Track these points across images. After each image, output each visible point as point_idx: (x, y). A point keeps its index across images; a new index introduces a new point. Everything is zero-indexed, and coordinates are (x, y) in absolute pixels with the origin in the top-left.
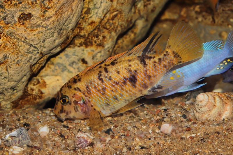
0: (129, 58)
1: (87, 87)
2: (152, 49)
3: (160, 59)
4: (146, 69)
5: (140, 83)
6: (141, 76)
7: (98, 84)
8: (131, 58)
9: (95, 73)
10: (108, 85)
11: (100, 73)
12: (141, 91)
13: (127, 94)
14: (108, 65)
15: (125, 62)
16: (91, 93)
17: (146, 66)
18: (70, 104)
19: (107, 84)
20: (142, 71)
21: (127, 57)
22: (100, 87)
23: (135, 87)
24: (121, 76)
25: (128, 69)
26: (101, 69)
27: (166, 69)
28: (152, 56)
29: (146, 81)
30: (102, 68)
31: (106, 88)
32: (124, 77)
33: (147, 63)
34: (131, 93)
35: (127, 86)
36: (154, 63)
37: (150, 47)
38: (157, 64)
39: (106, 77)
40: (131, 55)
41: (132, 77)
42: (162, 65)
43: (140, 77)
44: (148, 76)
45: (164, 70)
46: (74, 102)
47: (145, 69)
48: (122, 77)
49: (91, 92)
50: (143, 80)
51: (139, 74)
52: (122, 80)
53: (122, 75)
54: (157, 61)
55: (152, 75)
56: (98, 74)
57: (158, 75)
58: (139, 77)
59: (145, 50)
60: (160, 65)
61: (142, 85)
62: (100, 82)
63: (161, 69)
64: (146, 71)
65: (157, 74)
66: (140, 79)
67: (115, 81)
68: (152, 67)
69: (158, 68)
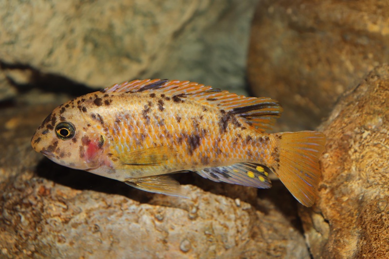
0: (205, 105)
1: (118, 121)
2: (249, 117)
3: (249, 138)
4: (221, 137)
5: (201, 152)
6: (208, 143)
7: (138, 124)
8: (209, 106)
9: (140, 102)
10: (153, 133)
11: (148, 107)
12: (196, 164)
13: (174, 160)
14: (168, 99)
15: (197, 107)
16: (118, 133)
17: (223, 133)
18: (75, 140)
19: (153, 129)
20: (214, 136)
21: (205, 101)
22: (139, 129)
23: (191, 154)
24: (181, 127)
25: (197, 121)
26: (153, 98)
27: (247, 158)
28: (243, 124)
29: (211, 155)
30: (155, 98)
31: (147, 136)
32: (183, 129)
33: (227, 129)
34: (180, 160)
35: (180, 147)
36: (238, 137)
37: (250, 113)
38: (240, 141)
39: (157, 118)
40: (213, 102)
41: (194, 137)
42: (246, 148)
43: (206, 144)
44: (217, 149)
45: (244, 157)
46: (83, 138)
47: (219, 136)
48: (180, 130)
49: (121, 132)
50: (207, 150)
51: (207, 139)
52: (178, 134)
53: (183, 127)
54: (244, 137)
55: (224, 151)
56: (145, 107)
57: (233, 157)
58: (204, 143)
59: (238, 111)
60: (244, 146)
61: (201, 157)
62: (142, 121)
63: (241, 152)
64: (219, 141)
65: (232, 154)
66: (204, 146)
67: (168, 130)
68: (230, 140)
69: (239, 148)
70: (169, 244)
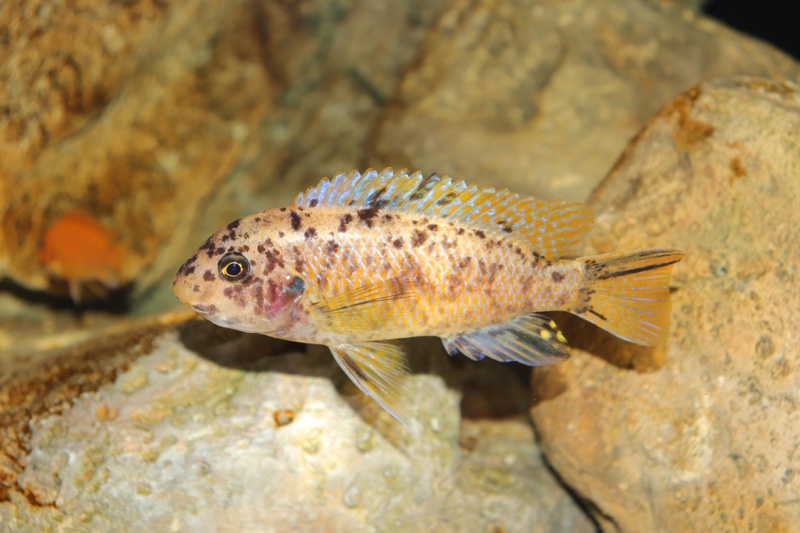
70: (326, 494)
